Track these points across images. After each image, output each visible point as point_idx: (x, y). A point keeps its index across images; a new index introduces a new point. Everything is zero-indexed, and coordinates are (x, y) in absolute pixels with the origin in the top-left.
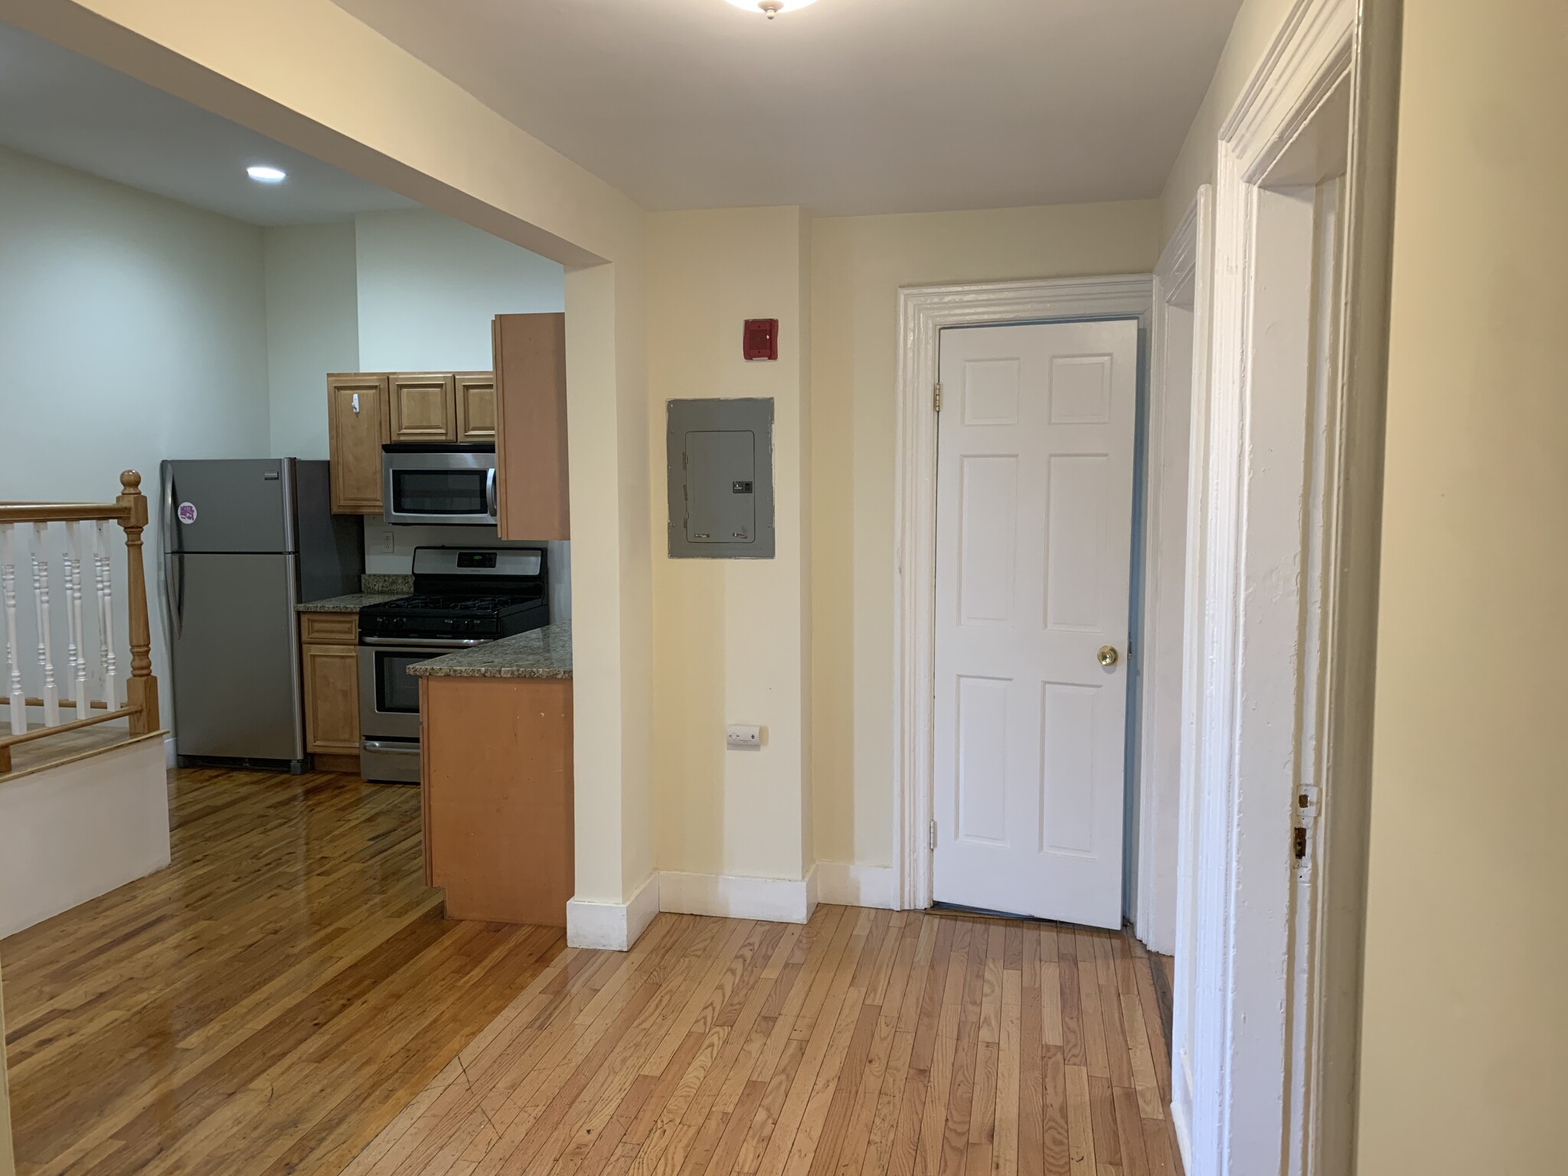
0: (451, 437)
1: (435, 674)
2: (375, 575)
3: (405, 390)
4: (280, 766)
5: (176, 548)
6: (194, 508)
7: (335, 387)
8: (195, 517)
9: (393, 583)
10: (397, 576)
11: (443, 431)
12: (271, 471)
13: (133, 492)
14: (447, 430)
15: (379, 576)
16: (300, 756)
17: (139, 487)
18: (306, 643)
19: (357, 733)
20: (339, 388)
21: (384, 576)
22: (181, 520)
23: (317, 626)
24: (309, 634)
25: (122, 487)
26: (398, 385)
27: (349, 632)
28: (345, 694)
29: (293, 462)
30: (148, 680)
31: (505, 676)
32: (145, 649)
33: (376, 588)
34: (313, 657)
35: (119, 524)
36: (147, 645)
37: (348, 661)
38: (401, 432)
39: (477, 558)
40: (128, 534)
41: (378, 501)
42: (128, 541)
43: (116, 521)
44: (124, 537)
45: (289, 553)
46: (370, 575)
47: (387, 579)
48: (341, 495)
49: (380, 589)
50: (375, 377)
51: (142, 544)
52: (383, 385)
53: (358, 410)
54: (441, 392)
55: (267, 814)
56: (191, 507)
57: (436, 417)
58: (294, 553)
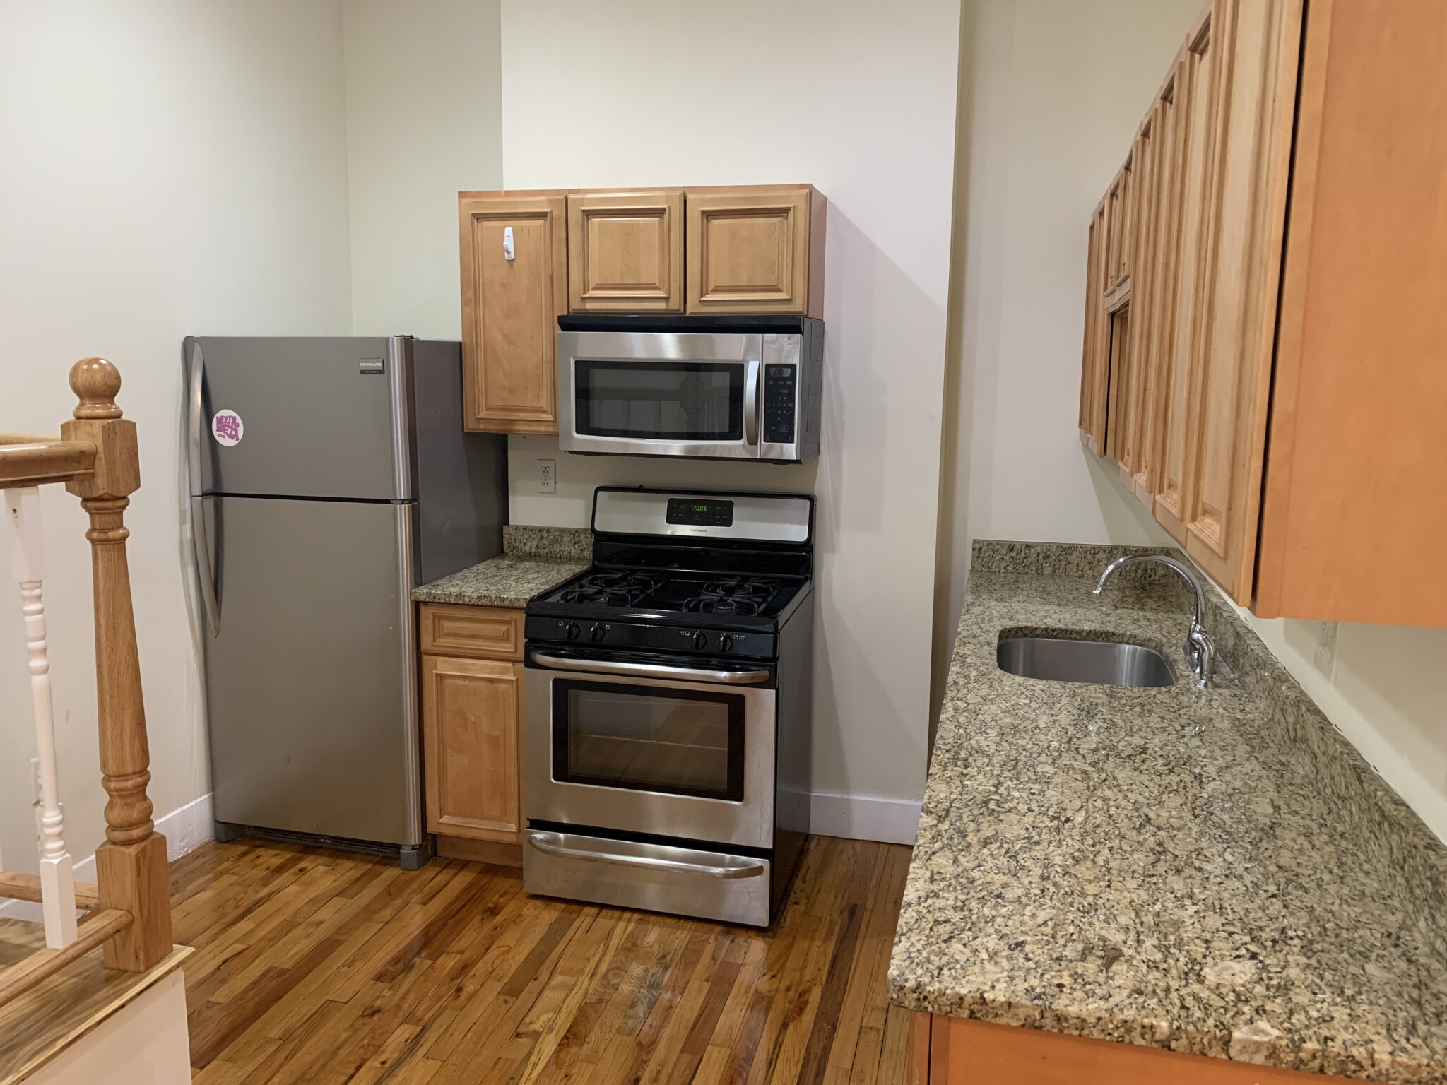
0: (675, 304)
2: (525, 528)
3: (596, 221)
5: (209, 486)
6: (239, 420)
7: (474, 215)
8: (240, 435)
9: (555, 541)
10: (562, 530)
11: (661, 294)
12: (375, 359)
13: (100, 412)
14: (669, 291)
15: (533, 529)
16: (414, 838)
17: (116, 399)
18: (427, 654)
19: (513, 806)
20: (478, 217)
21: (541, 530)
22: (219, 439)
23: (448, 625)
24: (434, 641)
25: (77, 400)
26: (583, 211)
27: (505, 638)
28: (494, 742)
29: (408, 343)
32: (140, 780)
33: (527, 548)
34: (441, 677)
35: (68, 490)
36: (143, 772)
37: (502, 687)
38: (587, 295)
39: (699, 508)
40: (91, 515)
41: (545, 412)
42: (93, 529)
45: (403, 502)
46: (517, 528)
47: (545, 535)
48: (482, 399)
49: (533, 550)
50: (544, 198)
51: (124, 538)
52: (558, 212)
53: (512, 256)
54: (661, 224)
56: (234, 419)
57: (650, 268)
58: (410, 501)
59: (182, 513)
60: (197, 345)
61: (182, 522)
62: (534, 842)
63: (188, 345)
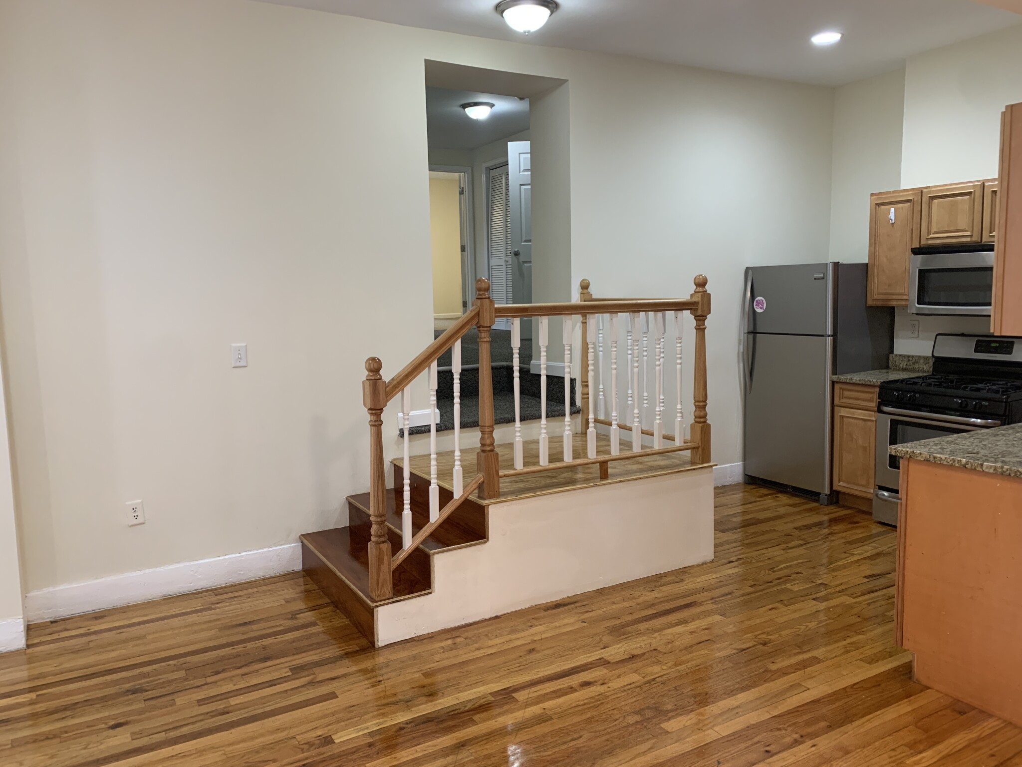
0: (976, 238)
1: (915, 458)
2: (900, 355)
3: (936, 201)
4: (812, 496)
5: (751, 329)
6: (764, 301)
7: (876, 204)
8: (765, 308)
9: (916, 362)
10: (920, 357)
11: (969, 233)
12: (820, 273)
13: (701, 290)
14: (972, 232)
15: (905, 356)
16: (827, 491)
17: (706, 286)
18: (837, 406)
19: (872, 481)
20: (878, 205)
21: (909, 356)
22: (756, 309)
23: (846, 393)
24: (840, 399)
25: (695, 287)
26: (929, 197)
27: (871, 400)
28: (865, 449)
29: (836, 265)
30: (704, 426)
31: (987, 470)
32: (703, 404)
33: (901, 366)
34: (842, 417)
35: (691, 313)
36: (705, 401)
37: (869, 423)
38: (929, 237)
39: (993, 345)
40: (697, 321)
41: (906, 295)
42: (697, 326)
43: (689, 311)
44: (694, 323)
45: (829, 336)
46: (896, 355)
47: (911, 359)
48: (875, 291)
49: (904, 367)
50: (911, 193)
51: (705, 329)
52: (918, 199)
53: (893, 221)
54: (970, 199)
55: (792, 534)
56: (763, 300)
57: (963, 221)
58: (832, 336)
59: (740, 340)
60: (750, 271)
61: (739, 344)
62: (879, 496)
63: (747, 269)
